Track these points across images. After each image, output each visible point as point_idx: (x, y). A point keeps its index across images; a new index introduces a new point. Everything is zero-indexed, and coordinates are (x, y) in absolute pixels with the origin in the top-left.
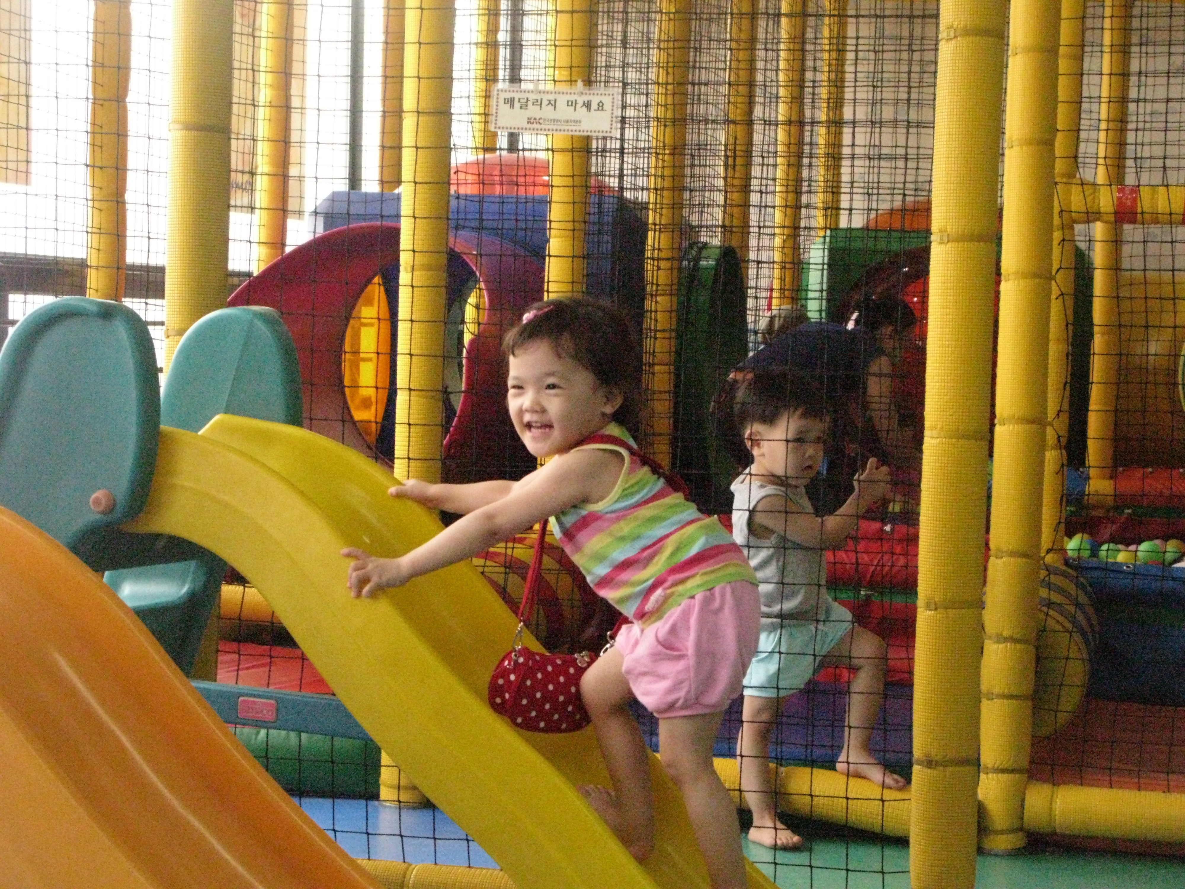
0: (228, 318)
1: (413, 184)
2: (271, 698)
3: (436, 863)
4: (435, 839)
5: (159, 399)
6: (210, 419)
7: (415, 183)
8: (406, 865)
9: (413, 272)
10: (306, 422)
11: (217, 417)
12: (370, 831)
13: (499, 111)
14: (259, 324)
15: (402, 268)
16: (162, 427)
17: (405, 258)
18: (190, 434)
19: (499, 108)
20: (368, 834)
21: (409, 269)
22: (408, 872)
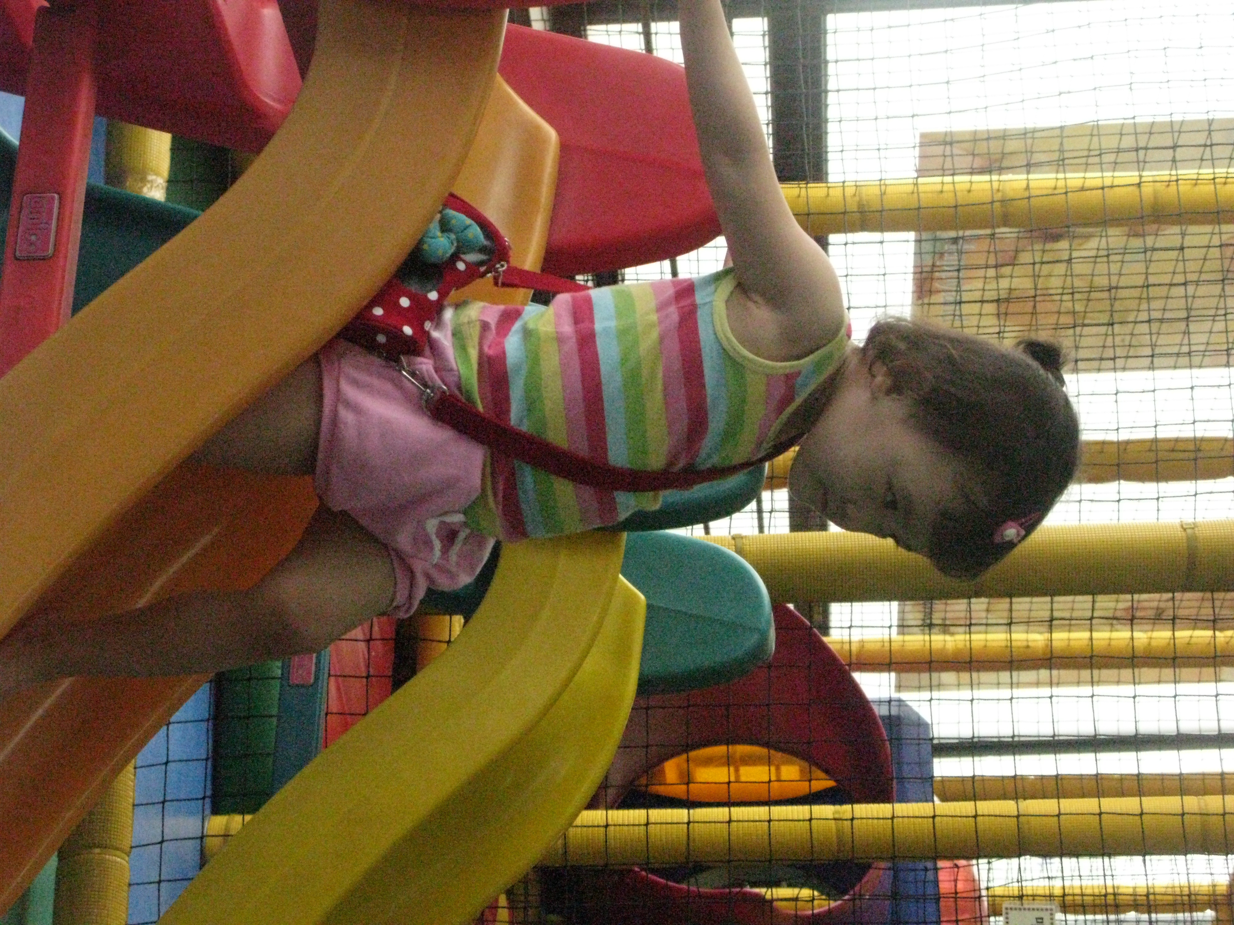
0: (759, 605)
1: (932, 814)
2: (317, 679)
3: (130, 885)
4: (159, 882)
5: (661, 528)
6: (639, 589)
7: (934, 817)
8: (128, 849)
9: (835, 819)
10: (642, 703)
11: (642, 597)
12: (166, 804)
13: (1027, 912)
14: (752, 641)
15: (838, 807)
16: (625, 535)
17: (845, 810)
18: (619, 566)
19: (1031, 912)
20: (163, 803)
21: (837, 816)
22: (118, 853)
